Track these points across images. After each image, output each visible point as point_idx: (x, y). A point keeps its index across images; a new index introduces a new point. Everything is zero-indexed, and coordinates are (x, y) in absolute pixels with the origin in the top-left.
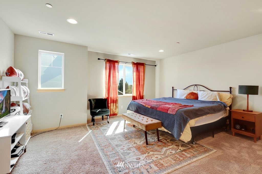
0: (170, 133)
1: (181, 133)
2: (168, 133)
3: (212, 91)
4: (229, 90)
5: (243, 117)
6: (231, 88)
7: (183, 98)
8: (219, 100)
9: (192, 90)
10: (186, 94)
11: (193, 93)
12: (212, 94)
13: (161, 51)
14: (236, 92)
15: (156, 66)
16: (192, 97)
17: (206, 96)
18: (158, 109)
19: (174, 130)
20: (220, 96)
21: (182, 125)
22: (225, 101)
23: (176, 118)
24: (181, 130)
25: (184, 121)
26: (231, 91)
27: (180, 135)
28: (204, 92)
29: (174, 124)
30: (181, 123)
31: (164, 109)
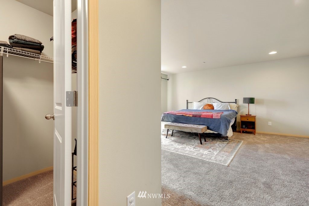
0: (216, 133)
1: (228, 131)
2: (213, 134)
3: (222, 102)
4: (235, 101)
5: (248, 119)
6: (236, 100)
7: (200, 109)
8: (230, 109)
9: (206, 102)
10: (202, 105)
11: (209, 104)
12: (225, 105)
13: (185, 67)
14: (241, 102)
15: (168, 80)
16: (209, 108)
17: (220, 106)
18: (202, 117)
19: (220, 130)
20: (230, 106)
21: (228, 125)
22: (234, 109)
23: (221, 121)
24: (227, 129)
25: (228, 122)
26: (236, 102)
27: (227, 132)
28: (217, 103)
29: (220, 126)
30: (226, 124)
31: (208, 116)
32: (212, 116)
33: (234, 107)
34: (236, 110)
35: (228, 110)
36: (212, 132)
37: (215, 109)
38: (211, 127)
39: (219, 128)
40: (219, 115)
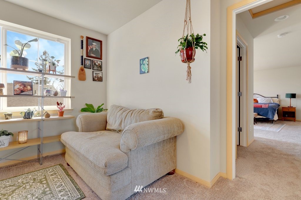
0: (265, 117)
3: (265, 97)
5: (289, 110)
6: (278, 95)
8: (272, 102)
12: (268, 99)
17: (264, 100)
19: (268, 115)
20: (272, 100)
21: (274, 112)
22: (276, 102)
23: (269, 109)
24: (274, 115)
25: (274, 110)
26: (278, 97)
27: (274, 117)
28: (261, 98)
29: (268, 112)
30: (273, 111)
31: (258, 106)
32: (261, 106)
33: (276, 101)
34: (278, 103)
35: (272, 103)
36: (261, 117)
37: (259, 102)
38: (260, 114)
39: (267, 114)
40: (267, 105)
